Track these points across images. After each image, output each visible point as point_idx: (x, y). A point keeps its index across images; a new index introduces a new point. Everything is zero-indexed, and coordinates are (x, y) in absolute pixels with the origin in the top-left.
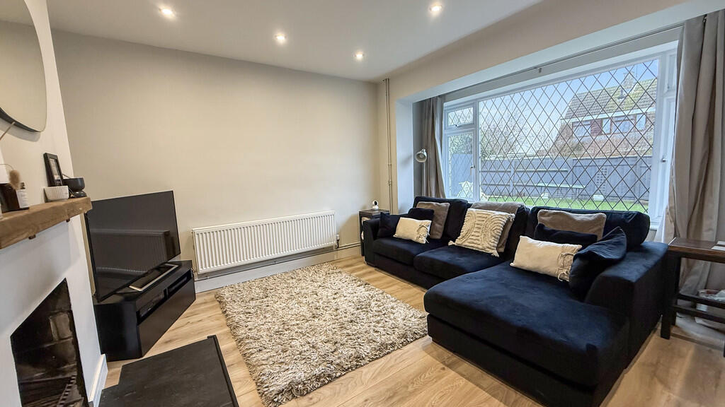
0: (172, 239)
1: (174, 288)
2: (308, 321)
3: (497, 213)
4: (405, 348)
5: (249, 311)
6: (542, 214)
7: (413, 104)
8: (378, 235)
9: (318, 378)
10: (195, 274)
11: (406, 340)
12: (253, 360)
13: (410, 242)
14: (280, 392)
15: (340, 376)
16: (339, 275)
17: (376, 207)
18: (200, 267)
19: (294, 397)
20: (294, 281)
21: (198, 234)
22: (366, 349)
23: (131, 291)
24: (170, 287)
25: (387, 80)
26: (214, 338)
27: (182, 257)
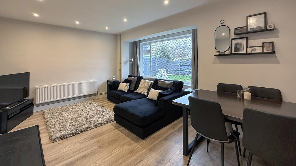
0: (27, 90)
1: (24, 109)
2: (75, 118)
3: (148, 81)
4: (105, 125)
5: (54, 116)
6: (160, 81)
7: (130, 43)
8: (112, 89)
9: (71, 134)
10: (35, 104)
11: (107, 123)
12: (50, 131)
13: (122, 91)
14: (57, 138)
15: (80, 133)
16: (95, 104)
17: (114, 79)
18: (37, 101)
19: (61, 139)
20: (76, 106)
21: (38, 89)
22: (92, 125)
23: (6, 109)
24: (22, 108)
25: (120, 34)
26: (38, 126)
27: (30, 97)
